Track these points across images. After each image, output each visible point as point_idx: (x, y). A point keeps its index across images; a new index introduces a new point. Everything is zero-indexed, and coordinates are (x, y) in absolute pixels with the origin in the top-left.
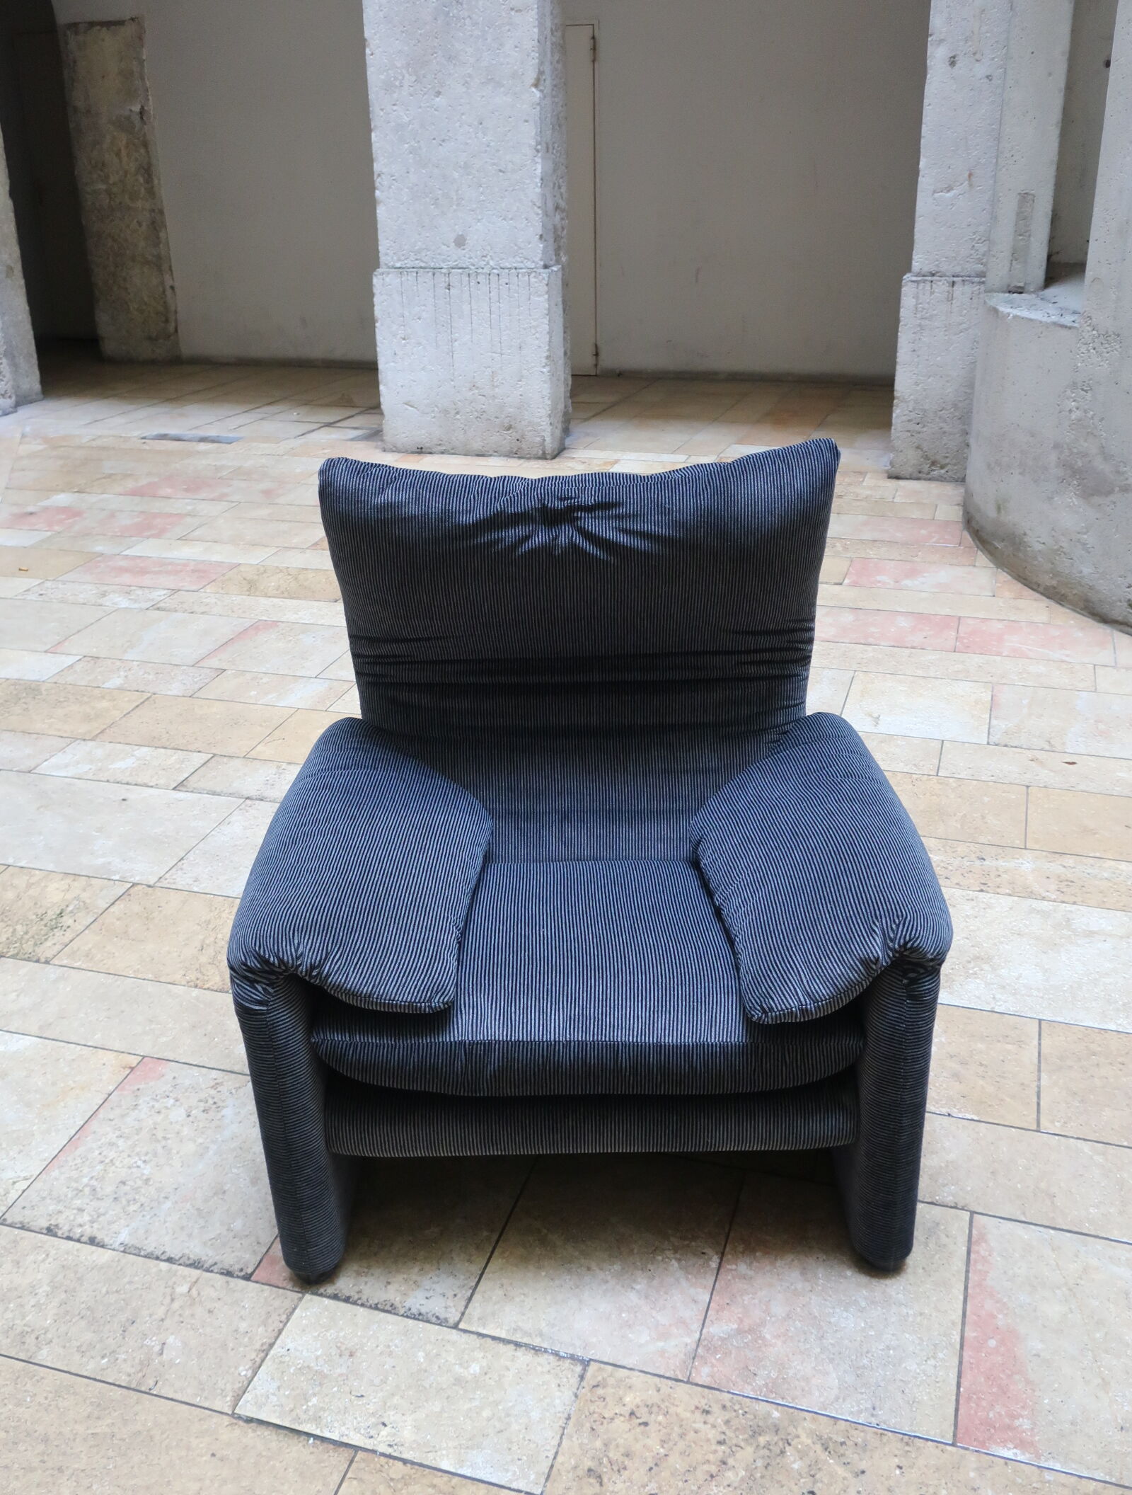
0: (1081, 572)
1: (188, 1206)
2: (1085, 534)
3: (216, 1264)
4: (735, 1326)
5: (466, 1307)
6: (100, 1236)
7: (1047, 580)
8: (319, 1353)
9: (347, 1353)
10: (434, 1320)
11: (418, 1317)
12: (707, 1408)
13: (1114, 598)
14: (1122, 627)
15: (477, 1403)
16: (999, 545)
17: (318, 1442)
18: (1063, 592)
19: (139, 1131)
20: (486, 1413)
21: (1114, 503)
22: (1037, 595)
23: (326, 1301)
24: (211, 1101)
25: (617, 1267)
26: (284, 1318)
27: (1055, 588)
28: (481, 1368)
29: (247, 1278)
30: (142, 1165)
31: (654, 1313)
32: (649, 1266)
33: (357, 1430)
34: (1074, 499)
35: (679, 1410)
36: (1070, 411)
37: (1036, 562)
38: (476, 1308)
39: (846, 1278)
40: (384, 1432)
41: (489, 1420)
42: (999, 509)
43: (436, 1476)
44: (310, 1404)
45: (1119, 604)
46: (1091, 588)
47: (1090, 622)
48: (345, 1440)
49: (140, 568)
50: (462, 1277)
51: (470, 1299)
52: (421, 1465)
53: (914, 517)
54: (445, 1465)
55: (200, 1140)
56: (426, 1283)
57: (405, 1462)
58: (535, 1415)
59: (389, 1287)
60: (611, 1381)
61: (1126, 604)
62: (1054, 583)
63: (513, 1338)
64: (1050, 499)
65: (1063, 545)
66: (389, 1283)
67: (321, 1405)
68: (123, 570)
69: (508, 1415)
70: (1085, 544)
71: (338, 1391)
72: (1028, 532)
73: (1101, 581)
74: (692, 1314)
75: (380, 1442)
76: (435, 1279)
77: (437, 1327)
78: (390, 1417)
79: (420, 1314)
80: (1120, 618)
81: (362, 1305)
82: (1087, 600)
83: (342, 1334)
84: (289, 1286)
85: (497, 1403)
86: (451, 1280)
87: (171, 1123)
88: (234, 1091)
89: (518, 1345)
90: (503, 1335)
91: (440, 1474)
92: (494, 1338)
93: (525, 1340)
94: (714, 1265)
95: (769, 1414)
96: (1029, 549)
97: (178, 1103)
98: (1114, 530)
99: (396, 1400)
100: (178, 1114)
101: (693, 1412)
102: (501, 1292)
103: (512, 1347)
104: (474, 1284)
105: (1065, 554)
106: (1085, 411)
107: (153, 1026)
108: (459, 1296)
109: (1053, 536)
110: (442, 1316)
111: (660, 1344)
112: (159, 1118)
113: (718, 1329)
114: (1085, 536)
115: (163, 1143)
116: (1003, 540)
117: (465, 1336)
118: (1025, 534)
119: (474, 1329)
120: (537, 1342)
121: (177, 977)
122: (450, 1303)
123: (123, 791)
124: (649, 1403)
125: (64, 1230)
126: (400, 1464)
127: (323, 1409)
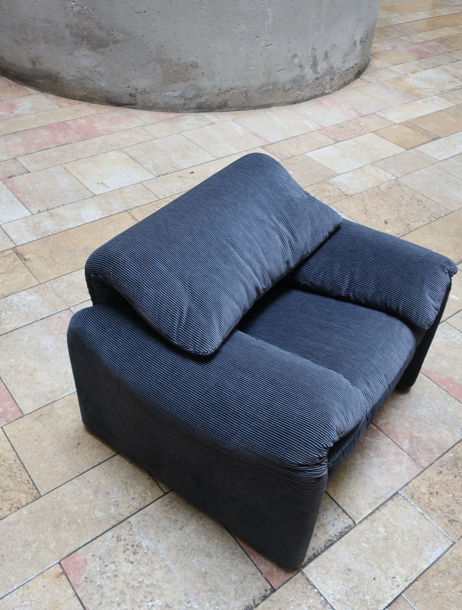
0: (100, 86)
1: (203, 594)
2: (98, 67)
3: (254, 600)
4: (407, 441)
5: (347, 515)
7: (81, 93)
8: (341, 583)
9: (347, 571)
10: (347, 530)
11: (342, 535)
12: (439, 471)
13: (122, 94)
14: (129, 106)
15: (400, 539)
16: (41, 81)
18: (92, 97)
19: (122, 593)
20: (407, 539)
21: (111, 50)
22: (77, 101)
23: (312, 564)
24: (129, 547)
25: (358, 456)
26: (309, 587)
27: (86, 96)
28: (383, 528)
29: (273, 590)
30: (153, 603)
31: (387, 458)
32: (364, 446)
33: (392, 589)
34: (87, 52)
35: (436, 479)
36: (72, 7)
37: (71, 86)
38: (351, 512)
39: (403, 399)
40: (398, 579)
41: (410, 539)
42: (34, 63)
43: (428, 573)
44: (369, 600)
45: (125, 96)
46: (108, 92)
47: (113, 108)
48: (395, 597)
50: (330, 507)
51: (344, 511)
52: (421, 575)
54: (426, 567)
55: (157, 566)
56: (325, 521)
57: (416, 580)
58: (415, 523)
59: (318, 536)
60: (413, 491)
61: (128, 96)
62: (85, 93)
63: (374, 508)
64: (71, 53)
65: (86, 74)
66: (315, 535)
67: (371, 596)
69: (411, 532)
70: (99, 72)
71: (367, 585)
72: (60, 72)
73: (113, 88)
74: (394, 449)
75: (403, 584)
76: (325, 517)
77: (352, 531)
78: (391, 573)
79: (341, 533)
80: (127, 103)
81: (322, 552)
82: (107, 98)
83: (335, 568)
84: (291, 575)
85: (403, 532)
86: (329, 512)
87: (131, 574)
88: (131, 533)
89: (377, 509)
90: (371, 511)
91: (428, 571)
92: (370, 515)
93: (377, 505)
94: (375, 428)
95: (450, 456)
96: (64, 80)
97: (116, 563)
98: (114, 63)
99: (383, 566)
100: (126, 568)
101: (439, 476)
102: (347, 499)
103: (377, 512)
104: (336, 505)
105: (88, 78)
106: (82, 7)
107: (34, 546)
108: (339, 514)
109: (78, 71)
110: (347, 526)
111: (404, 466)
112: (121, 578)
113: (406, 445)
114: (98, 68)
115: (143, 584)
116: (43, 79)
117: (363, 524)
118: (58, 73)
119: (361, 519)
120: (381, 502)
122: (342, 519)
124: (429, 486)
126: (416, 582)
127: (374, 597)
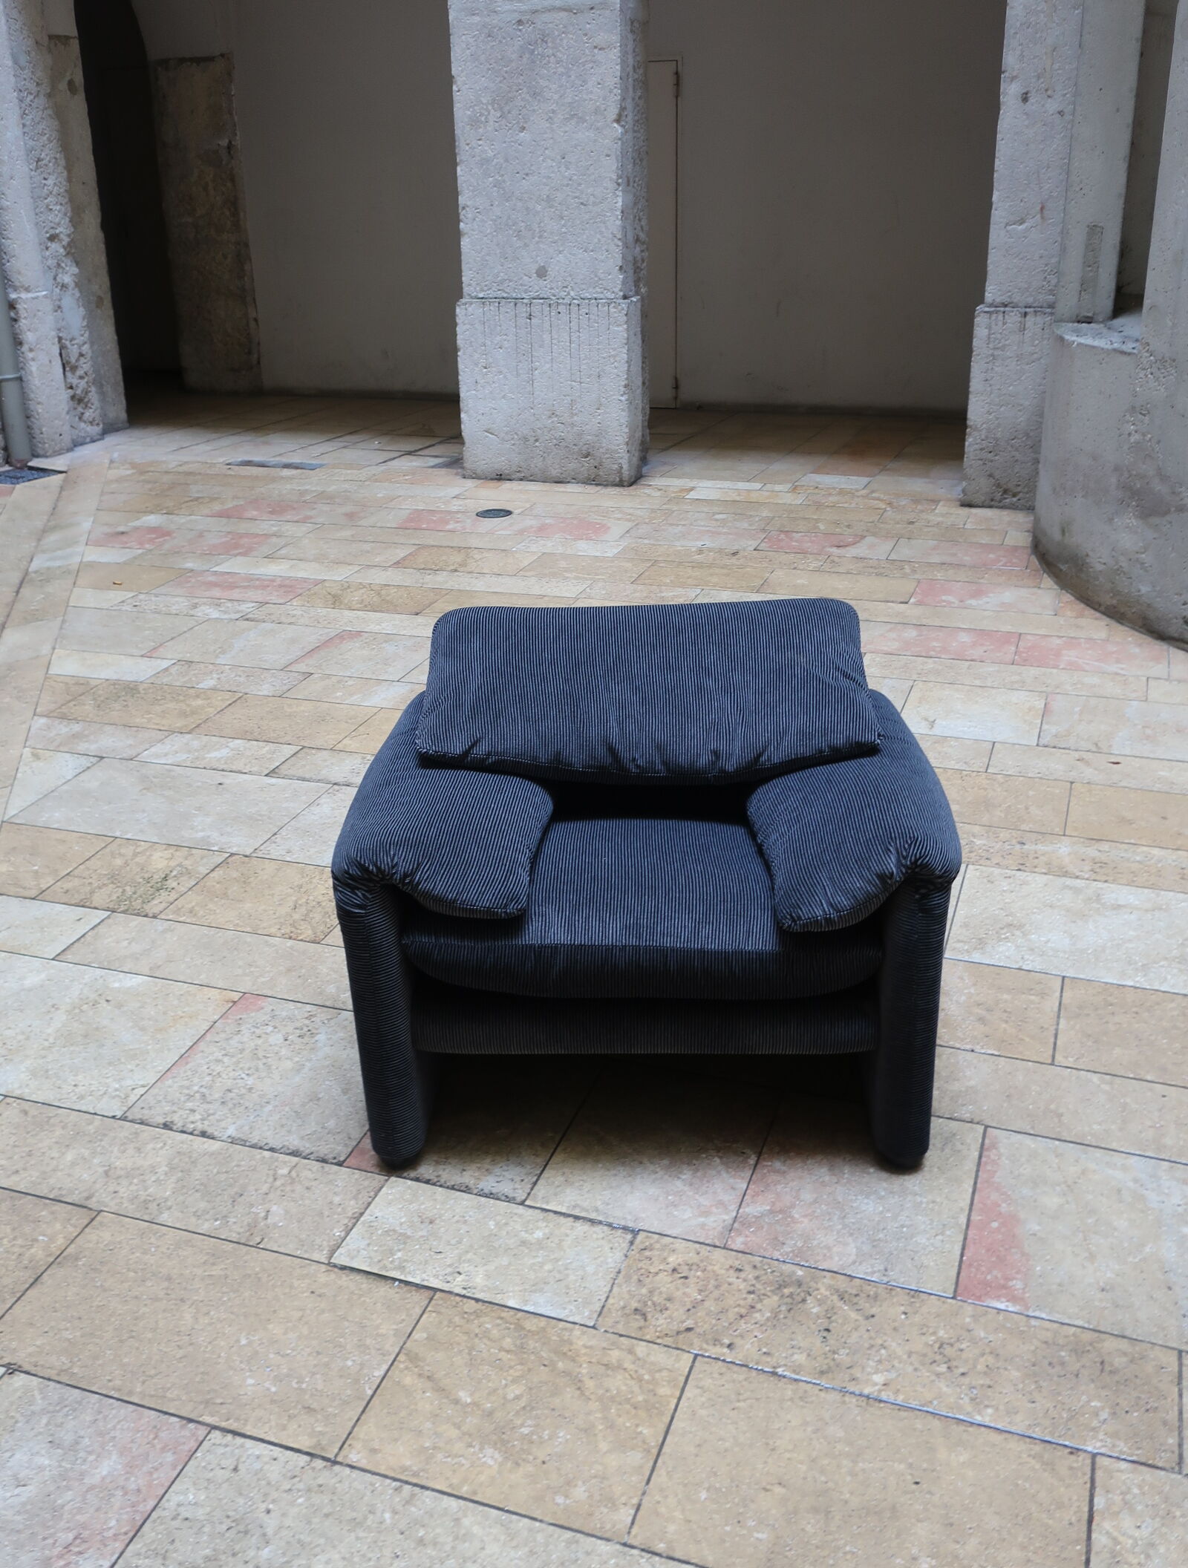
0: (1139, 591)
1: (287, 1109)
2: (1143, 553)
3: (312, 1153)
4: (768, 1208)
5: (532, 1189)
6: (210, 1131)
7: (1108, 600)
8: (403, 1220)
9: (428, 1221)
10: (503, 1198)
11: (490, 1195)
12: (740, 1267)
13: (1170, 615)
14: (1178, 644)
15: (540, 1260)
16: (1064, 567)
17: (402, 1285)
18: (1122, 610)
19: (242, 1051)
20: (548, 1267)
21: (1171, 523)
22: (1098, 615)
23: (409, 1182)
24: (306, 1029)
25: (666, 1162)
26: (372, 1194)
27: (1115, 607)
28: (544, 1234)
29: (340, 1164)
30: (246, 1078)
31: (697, 1197)
32: (694, 1162)
33: (436, 1276)
34: (1134, 521)
35: (716, 1268)
36: (1130, 434)
37: (1097, 583)
38: (541, 1189)
39: (869, 1173)
40: (460, 1278)
41: (550, 1271)
42: (1063, 532)
43: (503, 1311)
44: (396, 1257)
45: (1175, 620)
46: (1149, 606)
47: (1147, 639)
48: (425, 1283)
49: (229, 582)
50: (529, 1167)
51: (535, 1183)
52: (490, 1303)
53: (984, 542)
54: (511, 1303)
55: (297, 1059)
56: (497, 1170)
57: (477, 1300)
58: (590, 1269)
59: (464, 1173)
60: (657, 1246)
61: (1181, 621)
62: (1115, 602)
63: (572, 1213)
64: (1111, 520)
65: (1123, 565)
66: (464, 1170)
67: (405, 1258)
68: (215, 585)
69: (567, 1269)
70: (1143, 563)
71: (421, 1248)
72: (1090, 553)
73: (1158, 599)
74: (731, 1198)
75: (456, 1285)
76: (505, 1168)
77: (506, 1204)
78: (464, 1267)
79: (491, 1194)
80: (1176, 635)
81: (441, 1186)
82: (1145, 618)
83: (423, 1207)
84: (377, 1171)
85: (557, 1260)
86: (518, 1169)
87: (271, 1045)
88: (326, 1022)
89: (577, 1218)
90: (564, 1210)
91: (507, 1310)
92: (556, 1212)
93: (583, 1214)
94: (752, 1162)
95: (794, 1273)
96: (1091, 570)
97: (276, 1030)
98: (1170, 549)
99: (469, 1256)
100: (277, 1038)
101: (727, 1270)
102: (562, 1179)
103: (571, 1219)
104: (539, 1172)
105: (1125, 574)
106: (1144, 435)
107: (252, 969)
108: (526, 1180)
109: (1113, 557)
110: (510, 1195)
111: (702, 1219)
112: (260, 1042)
113: (751, 1209)
114: (1143, 556)
115: (264, 1061)
116: (1067, 562)
117: (531, 1211)
118: (1087, 555)
119: (538, 1205)
120: (593, 1216)
121: (273, 930)
122: (517, 1186)
123: (219, 777)
124: (690, 1262)
125: (179, 1125)
126: (473, 1302)
127: (405, 1261)
